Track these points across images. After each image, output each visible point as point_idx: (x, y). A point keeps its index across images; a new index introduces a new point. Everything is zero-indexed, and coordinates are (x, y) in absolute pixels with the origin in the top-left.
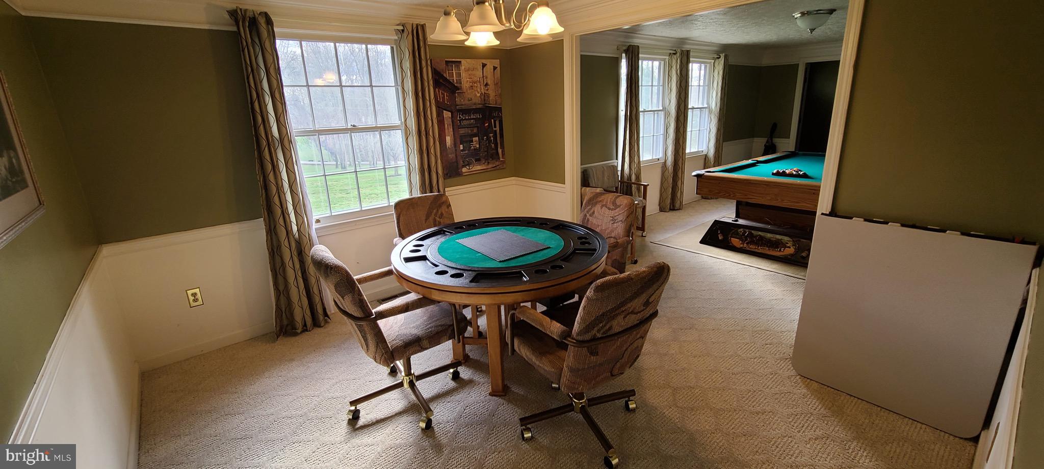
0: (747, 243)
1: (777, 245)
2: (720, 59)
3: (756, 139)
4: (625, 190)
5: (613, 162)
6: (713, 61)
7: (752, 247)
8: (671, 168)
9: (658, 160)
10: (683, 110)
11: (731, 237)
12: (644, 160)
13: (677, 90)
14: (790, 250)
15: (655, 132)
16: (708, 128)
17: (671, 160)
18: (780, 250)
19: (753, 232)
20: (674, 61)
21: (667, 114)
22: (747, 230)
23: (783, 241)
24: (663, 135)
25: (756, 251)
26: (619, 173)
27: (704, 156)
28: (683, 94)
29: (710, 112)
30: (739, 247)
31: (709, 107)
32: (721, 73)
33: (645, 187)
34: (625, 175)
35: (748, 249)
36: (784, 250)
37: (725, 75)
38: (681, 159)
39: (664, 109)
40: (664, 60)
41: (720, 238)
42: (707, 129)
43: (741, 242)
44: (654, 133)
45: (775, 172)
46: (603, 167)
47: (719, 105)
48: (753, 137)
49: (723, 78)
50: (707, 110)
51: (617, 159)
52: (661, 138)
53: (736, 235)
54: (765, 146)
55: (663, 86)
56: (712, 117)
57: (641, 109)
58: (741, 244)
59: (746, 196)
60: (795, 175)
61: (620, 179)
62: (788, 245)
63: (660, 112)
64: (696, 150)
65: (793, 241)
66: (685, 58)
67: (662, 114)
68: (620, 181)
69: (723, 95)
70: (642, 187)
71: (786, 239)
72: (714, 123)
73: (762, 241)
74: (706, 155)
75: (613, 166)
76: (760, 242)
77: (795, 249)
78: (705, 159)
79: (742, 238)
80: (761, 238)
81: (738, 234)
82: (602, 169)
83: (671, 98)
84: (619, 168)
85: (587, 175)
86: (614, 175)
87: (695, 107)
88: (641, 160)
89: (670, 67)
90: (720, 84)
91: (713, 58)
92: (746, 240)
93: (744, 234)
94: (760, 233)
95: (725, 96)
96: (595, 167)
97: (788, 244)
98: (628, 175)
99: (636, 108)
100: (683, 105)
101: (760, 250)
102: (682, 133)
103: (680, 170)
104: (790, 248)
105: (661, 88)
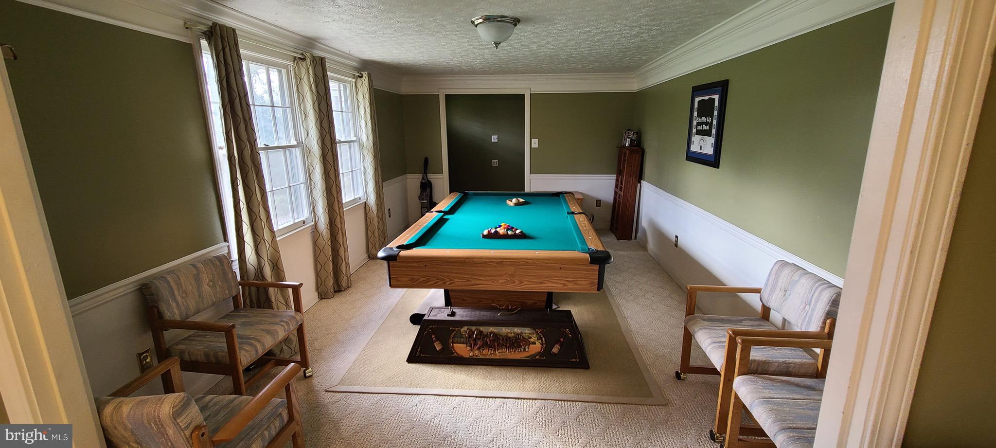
0: (479, 349)
1: (517, 343)
2: (363, 79)
3: (409, 176)
4: (254, 300)
5: (219, 248)
6: (355, 80)
7: (487, 354)
8: (327, 232)
9: (304, 223)
10: (329, 146)
11: (453, 343)
12: (280, 227)
13: (316, 116)
14: (536, 347)
15: (291, 182)
16: (362, 167)
17: (325, 220)
18: (524, 349)
19: (482, 328)
20: (303, 71)
21: (306, 153)
22: (473, 328)
23: (524, 335)
24: (305, 183)
25: (493, 357)
26: (236, 267)
27: (364, 204)
28: (325, 121)
29: (361, 146)
30: (468, 357)
31: (359, 141)
32: (367, 96)
33: (296, 289)
34: (250, 267)
35: (481, 357)
36: (529, 348)
37: (372, 99)
38: (338, 216)
39: (299, 144)
40: (286, 67)
41: (438, 347)
42: (361, 169)
43: (469, 348)
44: (289, 183)
45: (485, 232)
46: (194, 266)
47: (371, 137)
48: (406, 174)
49: (371, 104)
50: (356, 144)
51: (226, 239)
52: (303, 189)
53: (459, 338)
54: (421, 182)
55: (292, 107)
56: (366, 153)
57: (260, 144)
58: (471, 350)
59: (469, 281)
60: (511, 235)
61: (239, 279)
62: (532, 340)
63: (293, 149)
64: (353, 198)
65: (537, 332)
66: (319, 68)
67: (297, 152)
68: (240, 284)
69: (374, 125)
70: (290, 290)
71: (527, 331)
72: (369, 161)
73: (497, 341)
74: (366, 202)
75: (218, 258)
76: (496, 344)
77: (542, 344)
78: (365, 207)
79: (471, 341)
80: (496, 336)
81: (461, 336)
82: (195, 272)
83: (308, 126)
84: (235, 256)
85: (152, 294)
86: (225, 274)
87: (342, 140)
88: (275, 229)
89: (299, 79)
90: (368, 110)
91: (354, 77)
92: (475, 344)
93: (470, 336)
94: (492, 329)
95: (376, 126)
96: (171, 271)
97: (531, 338)
98: (256, 266)
99: (250, 144)
100: (328, 138)
101: (499, 354)
102: (334, 179)
103: (340, 232)
104: (535, 344)
105: (289, 110)
